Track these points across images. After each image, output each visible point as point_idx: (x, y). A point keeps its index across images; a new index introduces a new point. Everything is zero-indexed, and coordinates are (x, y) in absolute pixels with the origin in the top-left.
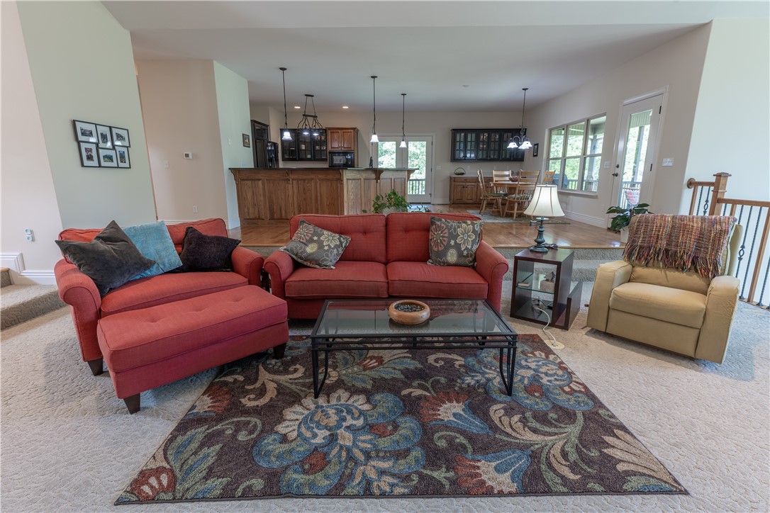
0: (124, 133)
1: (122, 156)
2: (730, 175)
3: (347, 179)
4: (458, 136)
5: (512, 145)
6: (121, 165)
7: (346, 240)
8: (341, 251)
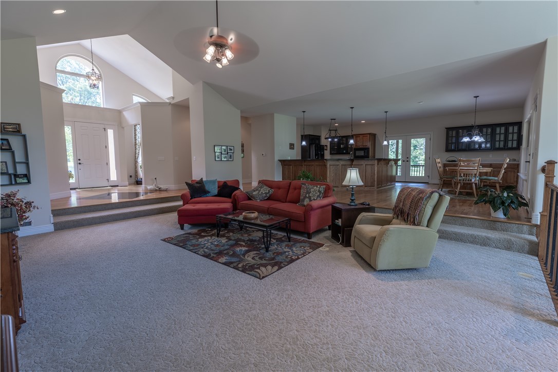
0: (232, 148)
1: (231, 156)
2: (557, 163)
3: (330, 165)
4: (450, 133)
5: (466, 139)
6: (229, 160)
7: (272, 191)
8: (268, 195)
